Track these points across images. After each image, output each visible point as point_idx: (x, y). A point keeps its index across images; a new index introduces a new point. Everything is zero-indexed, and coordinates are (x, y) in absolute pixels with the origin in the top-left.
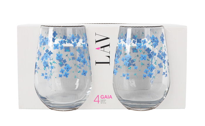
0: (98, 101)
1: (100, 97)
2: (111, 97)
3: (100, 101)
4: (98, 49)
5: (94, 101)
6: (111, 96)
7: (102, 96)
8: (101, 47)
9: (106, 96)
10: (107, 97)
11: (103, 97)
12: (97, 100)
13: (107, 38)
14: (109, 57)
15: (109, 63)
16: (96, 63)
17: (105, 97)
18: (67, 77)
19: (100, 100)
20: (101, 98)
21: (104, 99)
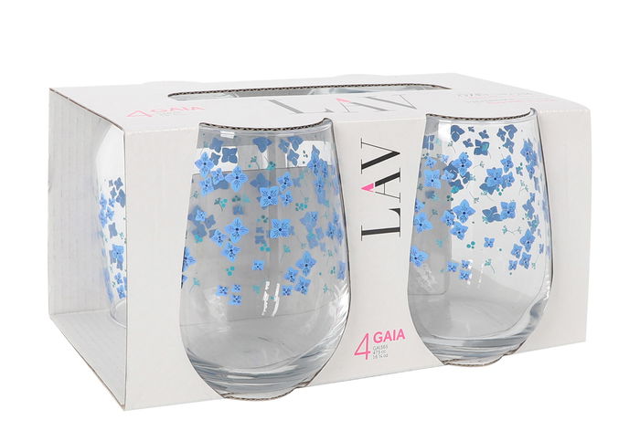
0: (367, 353)
1: (371, 338)
2: (401, 334)
3: (372, 351)
4: (368, 188)
5: (356, 354)
6: (401, 330)
7: (379, 335)
8: (378, 183)
9: (388, 332)
10: (390, 338)
11: (381, 338)
12: (363, 349)
13: (394, 154)
14: (398, 211)
15: (397, 230)
16: (364, 233)
17: (386, 338)
18: (304, 292)
19: (372, 347)
20: (376, 341)
21: (382, 343)
